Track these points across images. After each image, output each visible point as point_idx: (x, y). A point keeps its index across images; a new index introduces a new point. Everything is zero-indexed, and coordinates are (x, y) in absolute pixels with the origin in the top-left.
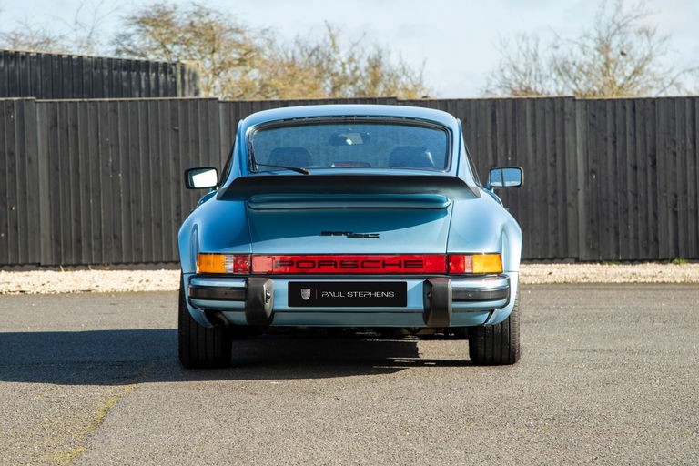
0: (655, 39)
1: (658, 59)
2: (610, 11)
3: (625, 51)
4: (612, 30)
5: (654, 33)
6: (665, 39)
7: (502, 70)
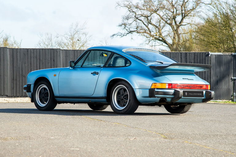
0: (87, 36)
1: (88, 42)
2: (74, 27)
3: (79, 39)
4: (74, 33)
5: (87, 34)
6: (91, 36)
7: (40, 44)
